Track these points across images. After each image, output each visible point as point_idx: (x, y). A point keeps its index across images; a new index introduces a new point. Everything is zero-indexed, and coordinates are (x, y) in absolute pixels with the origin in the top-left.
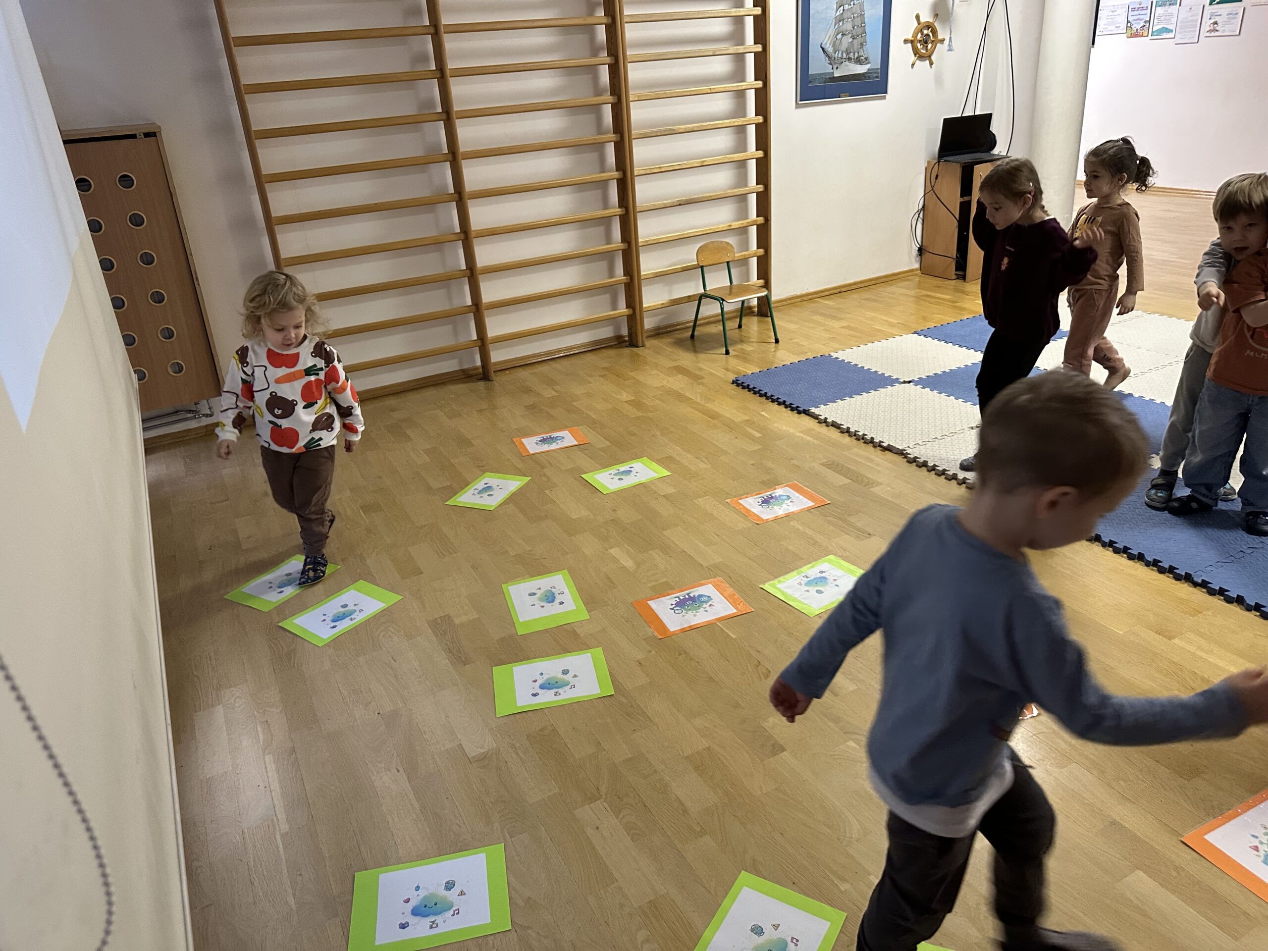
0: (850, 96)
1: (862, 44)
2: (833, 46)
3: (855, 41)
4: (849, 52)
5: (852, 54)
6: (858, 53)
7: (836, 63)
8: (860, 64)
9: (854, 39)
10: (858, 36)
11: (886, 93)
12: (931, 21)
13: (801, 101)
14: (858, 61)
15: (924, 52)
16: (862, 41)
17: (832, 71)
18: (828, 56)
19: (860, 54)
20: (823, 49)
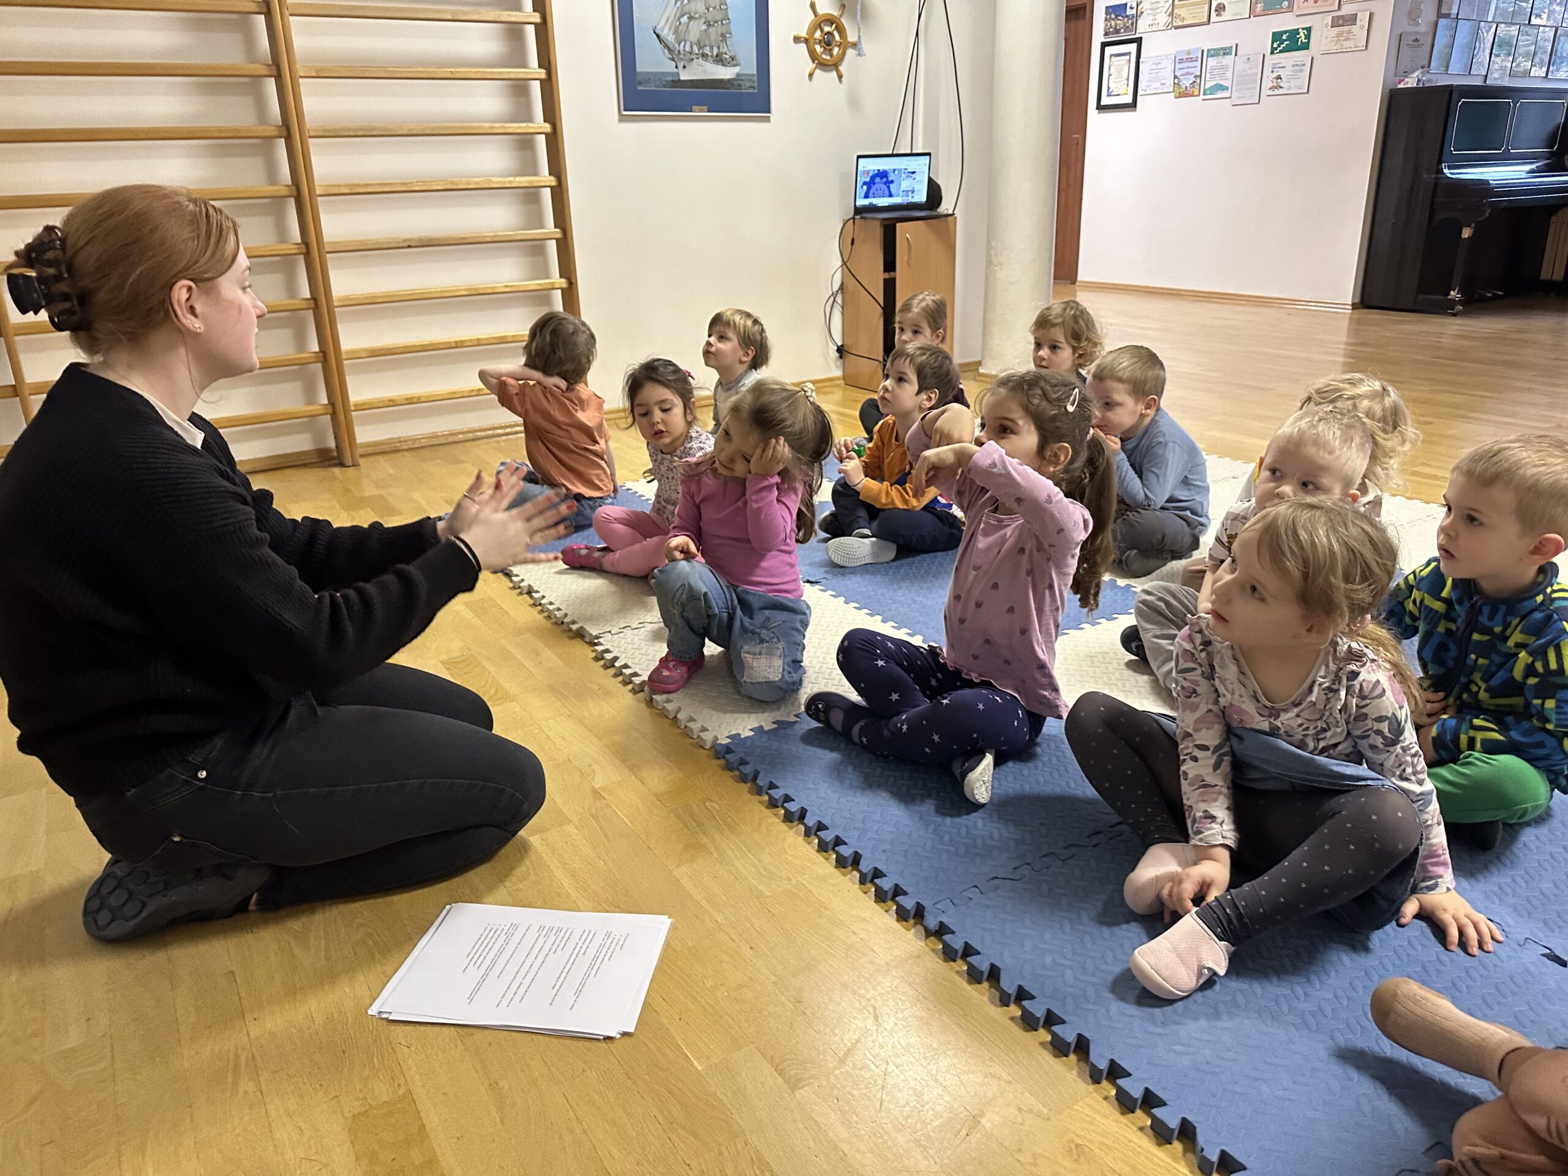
0: (709, 111)
1: (723, 35)
2: (676, 32)
3: (711, 29)
4: (702, 44)
5: (708, 48)
6: (719, 48)
7: (682, 59)
8: (723, 65)
9: (709, 26)
10: (717, 22)
11: (769, 112)
12: (836, 14)
13: (625, 110)
14: (719, 60)
15: (828, 58)
16: (724, 31)
17: (676, 70)
18: (666, 46)
19: (721, 50)
20: (658, 36)
